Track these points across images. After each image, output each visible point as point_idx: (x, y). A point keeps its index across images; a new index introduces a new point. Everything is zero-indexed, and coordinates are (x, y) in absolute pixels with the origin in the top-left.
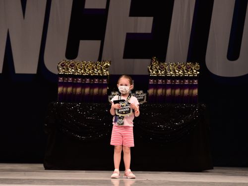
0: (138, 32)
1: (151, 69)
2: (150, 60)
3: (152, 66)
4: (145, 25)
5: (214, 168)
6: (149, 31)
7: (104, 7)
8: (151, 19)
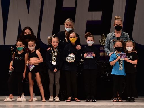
1: (101, 41)
2: (101, 36)
3: (102, 39)
7: (74, 6)
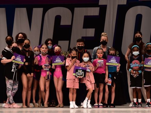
0: (87, 36)
4: (91, 32)
5: (127, 103)
6: (93, 35)
8: (94, 29)
